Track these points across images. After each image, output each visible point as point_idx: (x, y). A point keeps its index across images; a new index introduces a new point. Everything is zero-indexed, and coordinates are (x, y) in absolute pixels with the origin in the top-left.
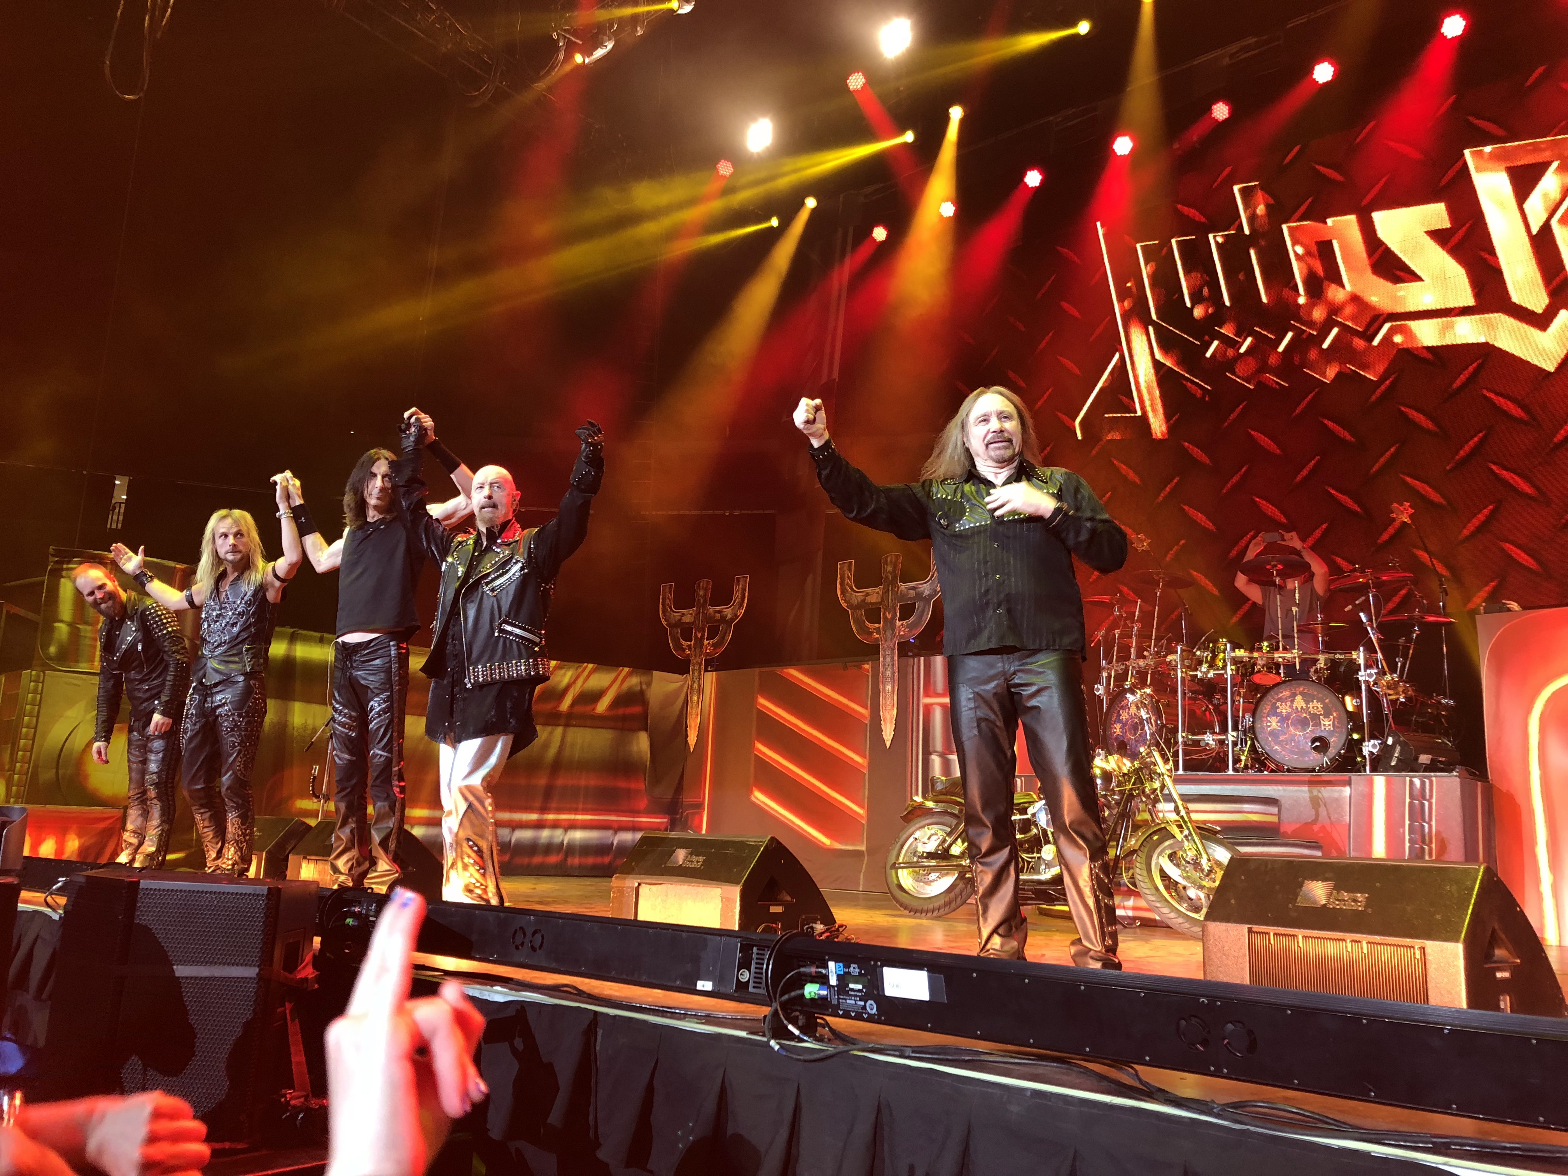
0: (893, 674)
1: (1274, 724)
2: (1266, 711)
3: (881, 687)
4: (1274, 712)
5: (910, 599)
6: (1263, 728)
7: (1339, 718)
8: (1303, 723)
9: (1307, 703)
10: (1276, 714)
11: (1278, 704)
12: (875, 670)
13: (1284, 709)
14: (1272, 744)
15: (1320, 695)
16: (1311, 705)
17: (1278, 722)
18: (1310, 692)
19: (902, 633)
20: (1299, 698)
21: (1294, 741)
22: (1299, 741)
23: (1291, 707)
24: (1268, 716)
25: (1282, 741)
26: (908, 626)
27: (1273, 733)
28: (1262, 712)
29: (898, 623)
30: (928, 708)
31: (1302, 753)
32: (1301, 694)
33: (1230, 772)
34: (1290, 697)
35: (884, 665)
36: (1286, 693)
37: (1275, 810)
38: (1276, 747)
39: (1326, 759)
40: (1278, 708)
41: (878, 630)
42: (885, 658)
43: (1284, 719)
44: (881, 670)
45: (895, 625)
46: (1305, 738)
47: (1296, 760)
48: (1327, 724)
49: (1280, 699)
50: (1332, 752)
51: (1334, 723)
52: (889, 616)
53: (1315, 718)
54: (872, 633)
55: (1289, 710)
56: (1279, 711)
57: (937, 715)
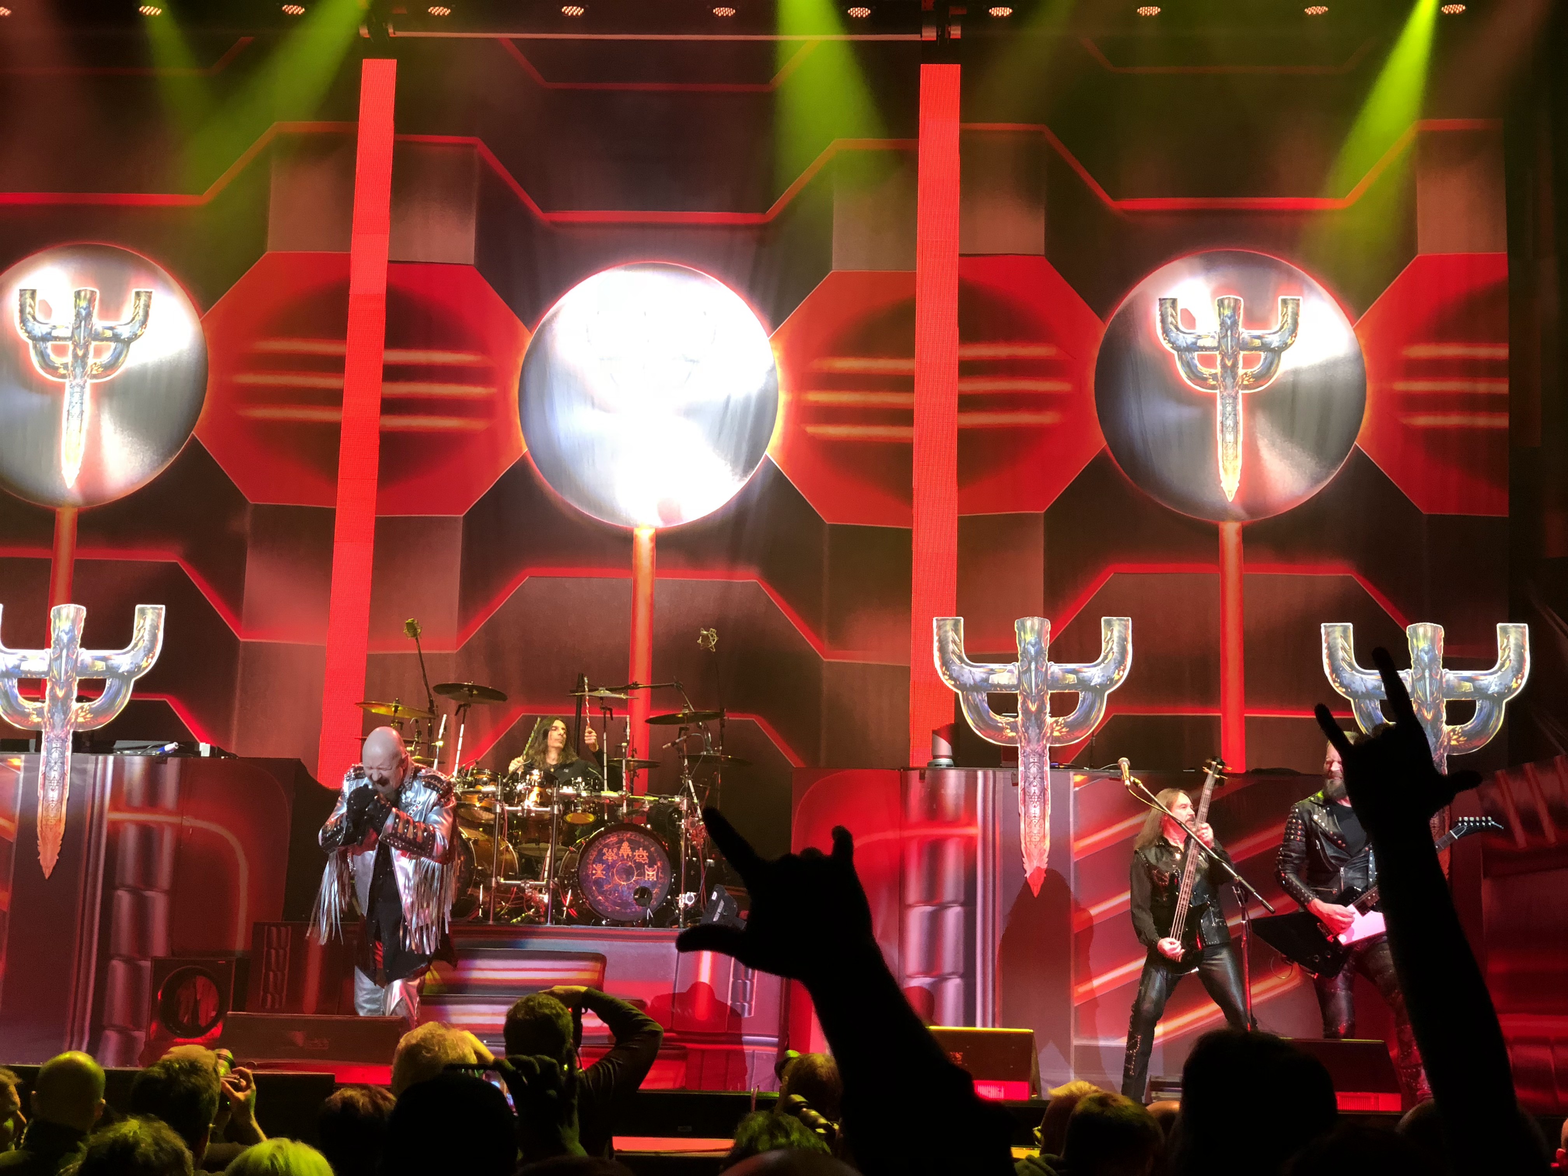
0: (63, 775)
1: (599, 872)
2: (592, 858)
3: (40, 793)
4: (600, 859)
5: (97, 673)
6: (587, 875)
7: (663, 869)
8: (628, 873)
9: (633, 850)
10: (602, 861)
11: (605, 850)
12: (31, 769)
13: (610, 856)
14: (596, 893)
15: (646, 843)
16: (636, 853)
17: (603, 870)
18: (637, 838)
19: (80, 720)
20: (625, 845)
21: (618, 891)
22: (623, 891)
23: (617, 854)
24: (593, 863)
25: (607, 891)
26: (91, 711)
27: (598, 883)
28: (588, 858)
29: (75, 705)
30: (115, 829)
31: (625, 904)
32: (629, 840)
33: (548, 924)
34: (617, 843)
35: (47, 763)
36: (613, 839)
37: (598, 966)
38: (600, 898)
39: (649, 910)
40: (604, 854)
41: (40, 712)
42: (49, 753)
43: (609, 867)
44: (42, 768)
45: (69, 708)
46: (629, 888)
47: (618, 911)
48: (651, 874)
49: (606, 846)
50: (654, 903)
51: (657, 873)
52: (60, 693)
53: (640, 867)
54: (29, 715)
55: (615, 858)
56: (604, 858)
57: (131, 836)
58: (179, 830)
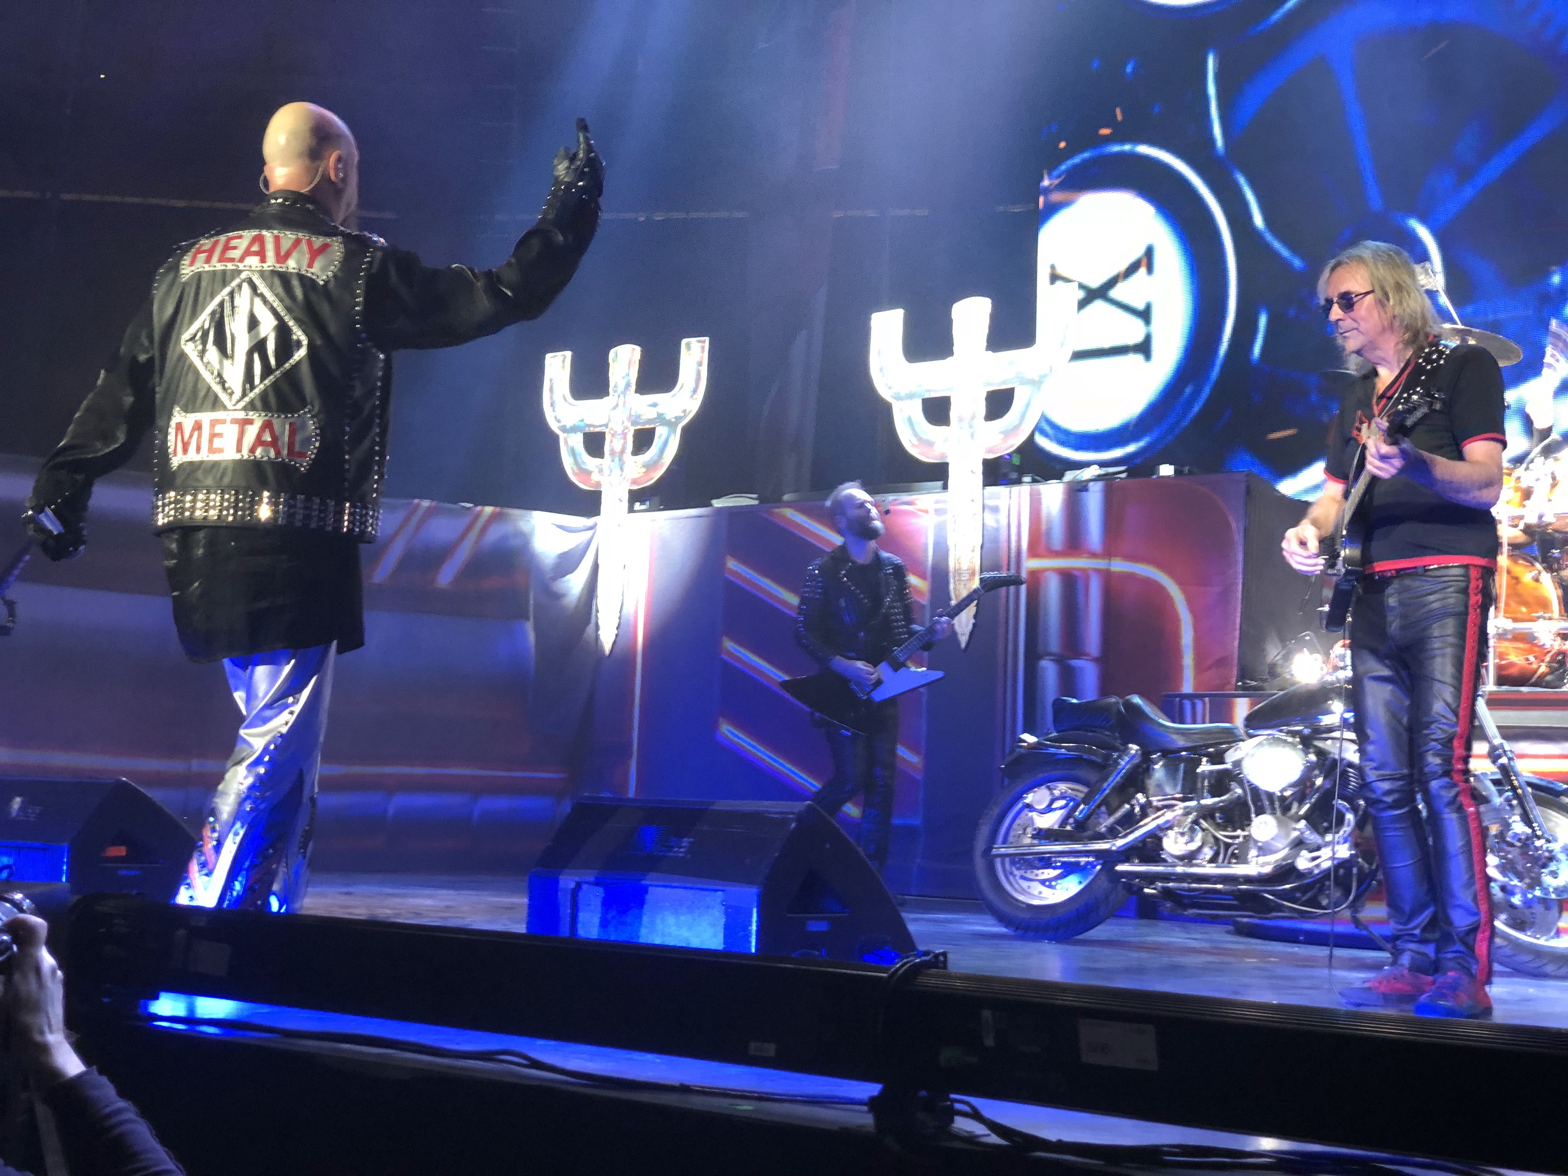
5: (1004, 382)
19: (991, 443)
26: (1002, 430)
29: (983, 426)
30: (1036, 580)
41: (945, 439)
42: (957, 489)
45: (977, 429)
54: (935, 444)
57: (1053, 589)
58: (1107, 577)
